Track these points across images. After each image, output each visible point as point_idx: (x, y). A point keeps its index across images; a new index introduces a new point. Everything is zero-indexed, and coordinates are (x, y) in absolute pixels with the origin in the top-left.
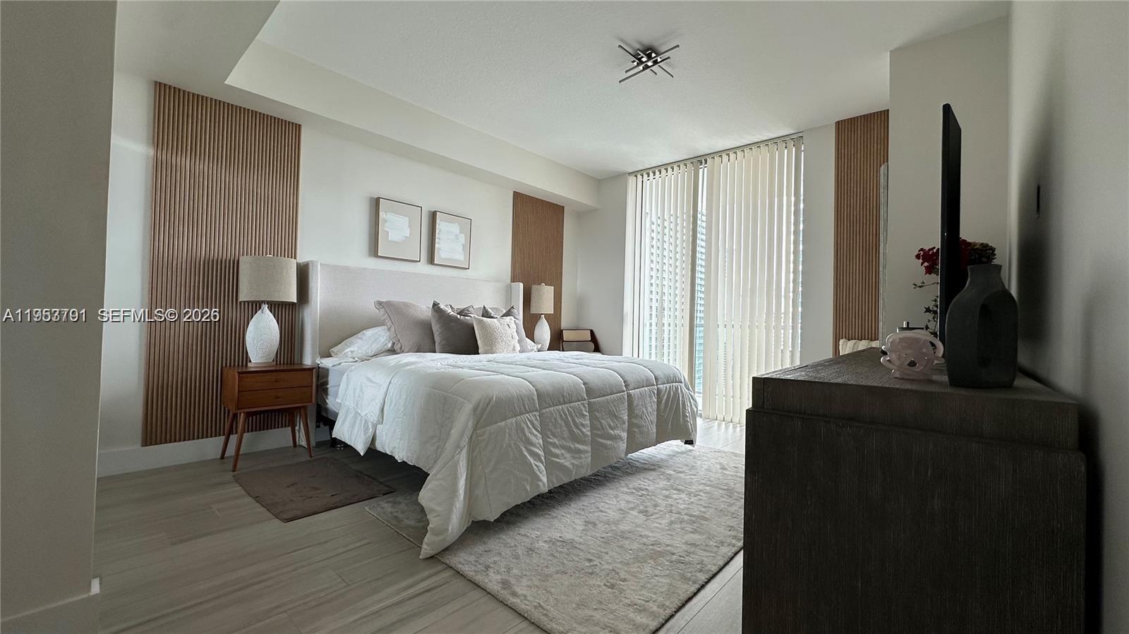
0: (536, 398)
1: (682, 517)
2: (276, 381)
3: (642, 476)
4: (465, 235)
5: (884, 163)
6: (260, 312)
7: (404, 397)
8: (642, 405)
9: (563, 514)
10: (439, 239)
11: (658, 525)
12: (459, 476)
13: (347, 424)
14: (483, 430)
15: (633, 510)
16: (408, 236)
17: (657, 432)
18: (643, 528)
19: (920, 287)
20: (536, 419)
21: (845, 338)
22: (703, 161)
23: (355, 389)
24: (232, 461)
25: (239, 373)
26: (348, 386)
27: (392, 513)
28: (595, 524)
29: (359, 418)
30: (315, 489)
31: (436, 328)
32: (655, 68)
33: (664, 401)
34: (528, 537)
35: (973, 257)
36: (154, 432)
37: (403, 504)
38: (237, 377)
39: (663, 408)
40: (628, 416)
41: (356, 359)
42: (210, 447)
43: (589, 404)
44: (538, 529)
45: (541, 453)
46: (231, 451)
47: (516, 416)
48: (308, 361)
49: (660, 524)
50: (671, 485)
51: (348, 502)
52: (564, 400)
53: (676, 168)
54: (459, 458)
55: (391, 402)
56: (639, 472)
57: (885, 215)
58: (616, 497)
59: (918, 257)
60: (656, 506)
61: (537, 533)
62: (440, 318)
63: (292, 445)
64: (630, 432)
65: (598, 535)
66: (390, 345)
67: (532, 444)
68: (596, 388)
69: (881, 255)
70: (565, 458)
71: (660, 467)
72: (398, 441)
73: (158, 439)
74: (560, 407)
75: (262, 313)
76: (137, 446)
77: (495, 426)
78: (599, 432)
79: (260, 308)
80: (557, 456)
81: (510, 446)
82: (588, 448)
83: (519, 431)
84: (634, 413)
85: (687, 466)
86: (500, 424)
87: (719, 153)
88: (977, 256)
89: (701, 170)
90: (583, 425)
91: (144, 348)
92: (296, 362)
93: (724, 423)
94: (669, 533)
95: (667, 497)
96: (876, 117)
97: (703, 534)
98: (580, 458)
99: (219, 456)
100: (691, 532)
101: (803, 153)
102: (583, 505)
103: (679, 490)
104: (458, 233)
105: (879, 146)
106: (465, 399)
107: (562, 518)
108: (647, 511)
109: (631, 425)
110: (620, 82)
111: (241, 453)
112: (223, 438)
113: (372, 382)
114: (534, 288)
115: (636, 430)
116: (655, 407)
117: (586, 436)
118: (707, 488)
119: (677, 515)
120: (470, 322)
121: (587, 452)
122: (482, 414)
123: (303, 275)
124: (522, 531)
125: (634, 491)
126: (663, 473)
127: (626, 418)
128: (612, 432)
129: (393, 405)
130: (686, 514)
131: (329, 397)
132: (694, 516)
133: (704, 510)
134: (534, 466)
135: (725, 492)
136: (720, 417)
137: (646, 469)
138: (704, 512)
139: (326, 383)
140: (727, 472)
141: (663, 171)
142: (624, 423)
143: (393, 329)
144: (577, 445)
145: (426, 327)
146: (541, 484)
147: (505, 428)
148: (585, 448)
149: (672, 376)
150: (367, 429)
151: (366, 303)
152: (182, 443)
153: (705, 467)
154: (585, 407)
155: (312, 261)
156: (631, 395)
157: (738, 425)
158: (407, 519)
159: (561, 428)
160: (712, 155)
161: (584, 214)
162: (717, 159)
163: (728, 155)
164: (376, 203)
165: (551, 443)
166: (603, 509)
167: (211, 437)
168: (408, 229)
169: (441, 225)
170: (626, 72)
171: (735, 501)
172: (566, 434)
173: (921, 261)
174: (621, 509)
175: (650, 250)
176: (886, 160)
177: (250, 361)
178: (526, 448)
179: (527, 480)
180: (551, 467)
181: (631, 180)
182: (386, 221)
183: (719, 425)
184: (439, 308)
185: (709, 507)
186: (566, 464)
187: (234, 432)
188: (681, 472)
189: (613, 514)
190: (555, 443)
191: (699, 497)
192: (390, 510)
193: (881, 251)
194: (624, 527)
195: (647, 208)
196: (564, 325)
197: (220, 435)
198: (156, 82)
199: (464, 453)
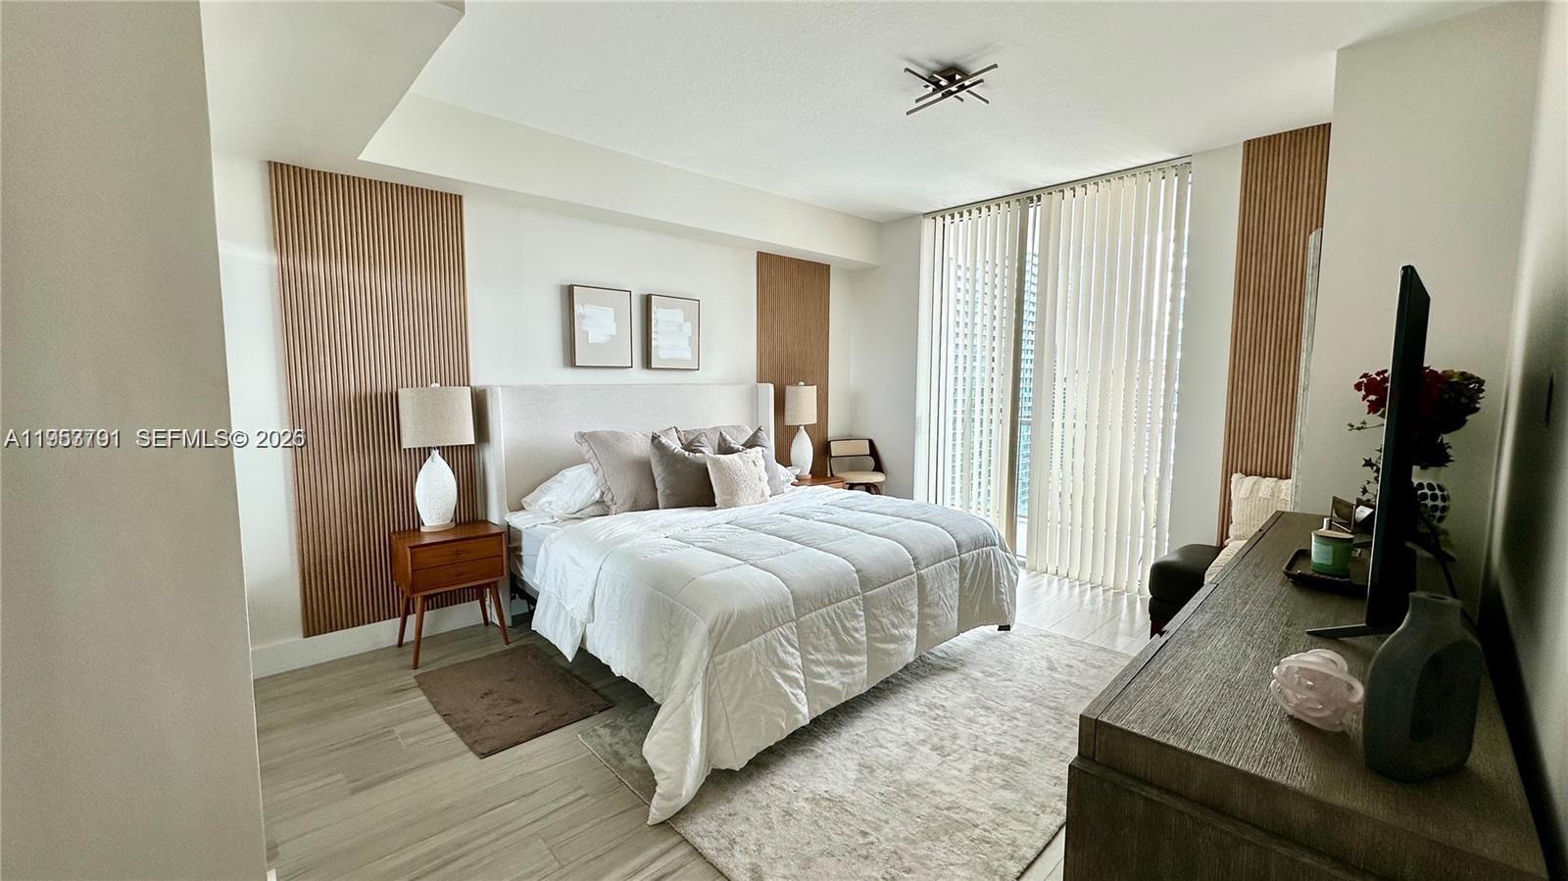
0: (791, 603)
1: (990, 758)
2: (457, 553)
3: (937, 681)
4: (691, 322)
5: (1317, 228)
6: (429, 460)
7: (618, 592)
8: (938, 587)
9: (830, 750)
10: (656, 333)
11: (957, 773)
12: (693, 724)
13: (549, 617)
14: (721, 656)
15: (923, 745)
16: (614, 333)
17: (959, 619)
18: (936, 777)
19: (1359, 429)
20: (793, 633)
21: (1241, 472)
22: (1035, 198)
23: (556, 570)
24: (412, 649)
25: (411, 548)
26: (547, 562)
27: (611, 745)
28: (872, 770)
29: (564, 613)
30: (515, 701)
31: (657, 471)
32: (963, 94)
33: (969, 576)
34: (784, 790)
35: (1446, 396)
36: (316, 622)
37: (624, 730)
38: (409, 554)
39: (967, 586)
40: (919, 605)
41: (556, 519)
42: (384, 632)
43: (864, 599)
44: (798, 777)
45: (800, 676)
46: (410, 635)
47: (764, 633)
48: (494, 517)
49: (960, 771)
50: (978, 700)
51: (557, 725)
52: (830, 600)
53: (994, 208)
54: (692, 702)
55: (603, 595)
56: (934, 674)
57: (1313, 310)
58: (902, 720)
59: (1358, 387)
60: (955, 737)
61: (796, 784)
62: (662, 457)
63: (482, 622)
64: (922, 629)
65: (876, 789)
66: (598, 495)
67: (787, 667)
68: (874, 575)
69: (1302, 371)
70: (832, 677)
71: (962, 665)
72: (614, 649)
73: (322, 628)
74: (824, 610)
75: (433, 461)
76: (298, 637)
77: (737, 650)
78: (878, 635)
79: (429, 455)
80: (821, 676)
81: (759, 674)
82: (864, 659)
83: (769, 651)
84: (926, 600)
85: (1001, 662)
86: (743, 646)
87: (1060, 187)
88: (1453, 395)
89: (1031, 210)
90: (856, 630)
91: (293, 515)
92: (480, 518)
93: (1056, 578)
94: (972, 787)
95: (971, 721)
96: (1310, 134)
97: (1017, 791)
98: (853, 673)
99: (396, 642)
100: (1002, 787)
101: (1190, 186)
102: (857, 735)
103: (988, 708)
104: (682, 321)
105: (1312, 181)
106: (697, 614)
107: (830, 757)
108: (942, 747)
109: (922, 616)
110: (908, 113)
111: (423, 636)
112: (398, 620)
113: (577, 565)
114: (789, 389)
115: (929, 622)
116: (956, 586)
117: (859, 643)
118: (1028, 705)
119: (985, 756)
120: (702, 461)
121: (861, 664)
122: (721, 634)
123: (480, 406)
124: (777, 781)
125: (927, 710)
126: (967, 677)
127: (915, 609)
128: (897, 632)
129: (604, 603)
130: (996, 754)
131: (524, 567)
132: (1006, 757)
133: (1020, 745)
134: (791, 695)
135: (1052, 713)
136: (1052, 569)
137: (943, 669)
138: (1021, 750)
139: (519, 549)
140: (1056, 676)
141: (975, 212)
142: (914, 617)
143: (600, 472)
144: (848, 658)
145: (644, 468)
146: (800, 717)
147: (750, 651)
148: (859, 659)
149: (981, 538)
150: (574, 628)
151: (563, 433)
152: (349, 630)
153: (1026, 665)
154: (858, 604)
155: (489, 386)
156: (922, 577)
157: (1077, 583)
158: (631, 756)
159: (826, 637)
160: (1049, 189)
161: (858, 274)
162: (1056, 196)
163: (1073, 189)
164: (569, 293)
165: (812, 661)
166: (883, 742)
167: (385, 619)
168: (615, 324)
169: (657, 314)
170: (917, 101)
171: (1064, 730)
172: (833, 646)
173: (1363, 392)
174: (907, 743)
175: (956, 307)
176: (1320, 224)
177: (423, 524)
178: (780, 674)
179: (781, 715)
180: (812, 690)
181: (928, 223)
182: (584, 317)
183: (1050, 582)
184: (660, 442)
185: (1028, 741)
186: (833, 685)
187: (411, 611)
188: (991, 675)
189: (896, 752)
190: (818, 659)
191: (1015, 722)
192: (608, 740)
193: (1303, 364)
194: (911, 775)
195: (950, 252)
196: (831, 434)
197: (395, 617)
198: (269, 162)
199: (699, 691)
